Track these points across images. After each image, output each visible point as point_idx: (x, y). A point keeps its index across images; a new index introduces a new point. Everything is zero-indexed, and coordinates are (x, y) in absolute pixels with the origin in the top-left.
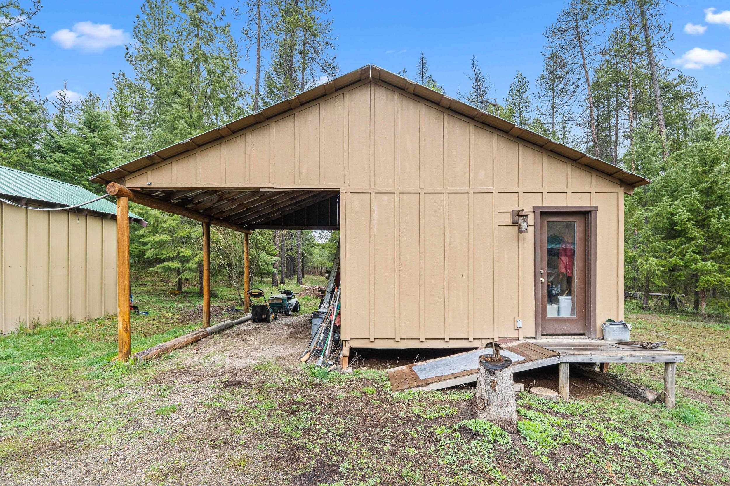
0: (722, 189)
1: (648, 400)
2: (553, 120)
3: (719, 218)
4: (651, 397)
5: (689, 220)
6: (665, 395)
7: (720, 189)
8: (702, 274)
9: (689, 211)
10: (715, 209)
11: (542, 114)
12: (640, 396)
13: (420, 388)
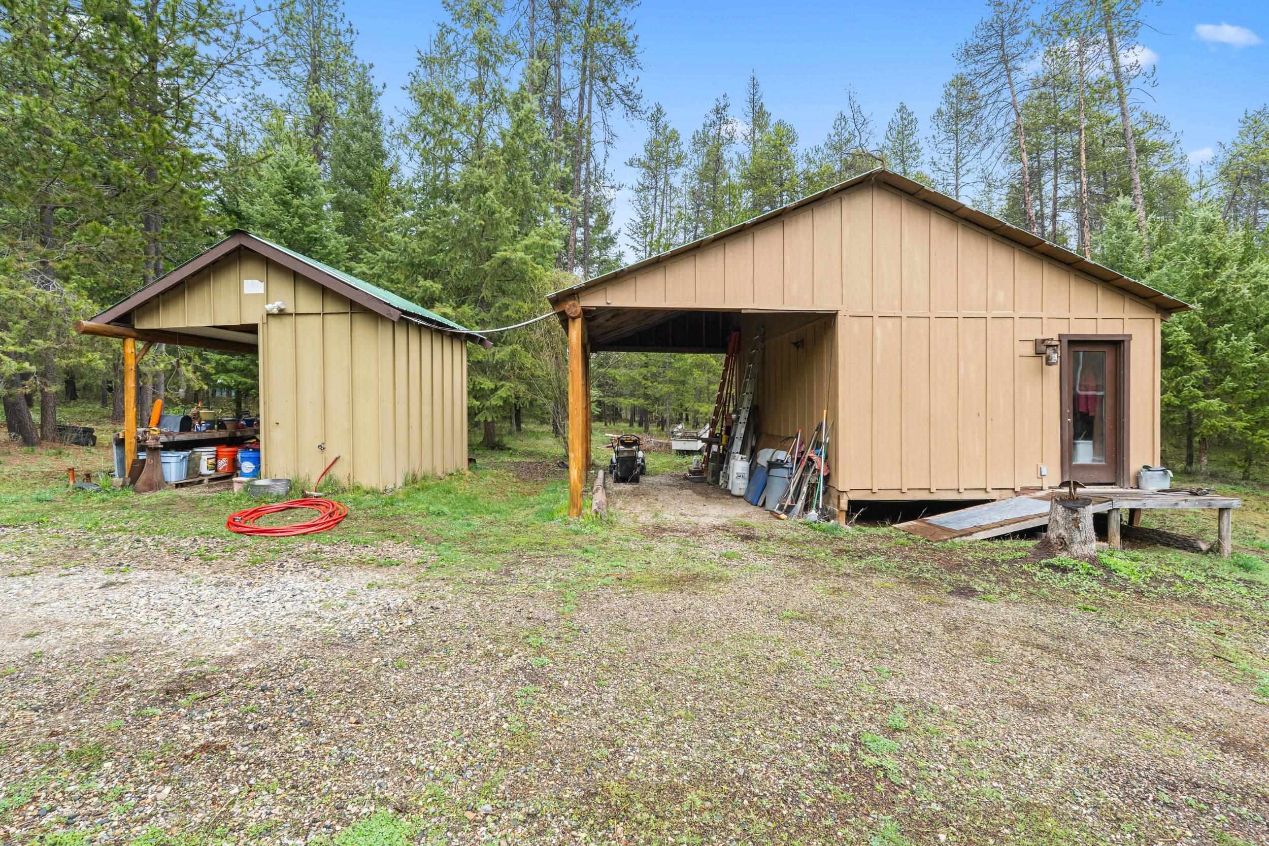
0: (1231, 301)
1: (1201, 550)
2: (957, 180)
3: (1228, 340)
4: (1204, 547)
5: (1189, 342)
6: (1219, 543)
7: (1228, 300)
8: (1205, 417)
9: (1188, 329)
10: (1222, 328)
11: (940, 170)
12: (1192, 546)
13: (964, 538)
